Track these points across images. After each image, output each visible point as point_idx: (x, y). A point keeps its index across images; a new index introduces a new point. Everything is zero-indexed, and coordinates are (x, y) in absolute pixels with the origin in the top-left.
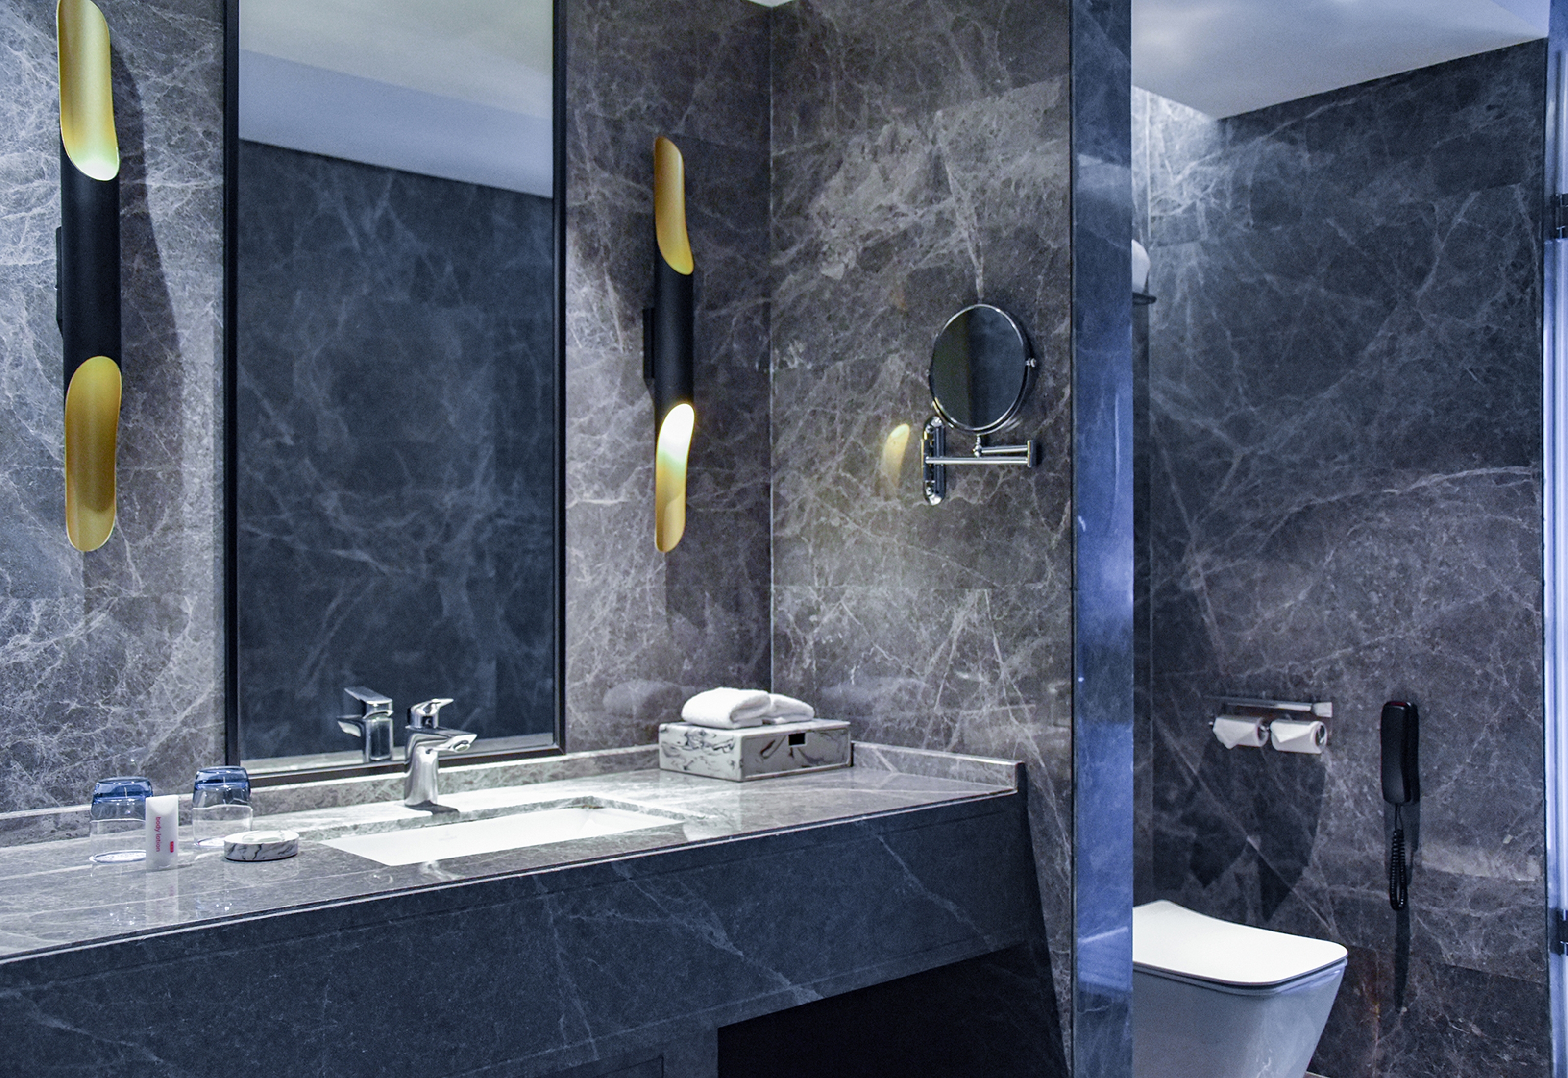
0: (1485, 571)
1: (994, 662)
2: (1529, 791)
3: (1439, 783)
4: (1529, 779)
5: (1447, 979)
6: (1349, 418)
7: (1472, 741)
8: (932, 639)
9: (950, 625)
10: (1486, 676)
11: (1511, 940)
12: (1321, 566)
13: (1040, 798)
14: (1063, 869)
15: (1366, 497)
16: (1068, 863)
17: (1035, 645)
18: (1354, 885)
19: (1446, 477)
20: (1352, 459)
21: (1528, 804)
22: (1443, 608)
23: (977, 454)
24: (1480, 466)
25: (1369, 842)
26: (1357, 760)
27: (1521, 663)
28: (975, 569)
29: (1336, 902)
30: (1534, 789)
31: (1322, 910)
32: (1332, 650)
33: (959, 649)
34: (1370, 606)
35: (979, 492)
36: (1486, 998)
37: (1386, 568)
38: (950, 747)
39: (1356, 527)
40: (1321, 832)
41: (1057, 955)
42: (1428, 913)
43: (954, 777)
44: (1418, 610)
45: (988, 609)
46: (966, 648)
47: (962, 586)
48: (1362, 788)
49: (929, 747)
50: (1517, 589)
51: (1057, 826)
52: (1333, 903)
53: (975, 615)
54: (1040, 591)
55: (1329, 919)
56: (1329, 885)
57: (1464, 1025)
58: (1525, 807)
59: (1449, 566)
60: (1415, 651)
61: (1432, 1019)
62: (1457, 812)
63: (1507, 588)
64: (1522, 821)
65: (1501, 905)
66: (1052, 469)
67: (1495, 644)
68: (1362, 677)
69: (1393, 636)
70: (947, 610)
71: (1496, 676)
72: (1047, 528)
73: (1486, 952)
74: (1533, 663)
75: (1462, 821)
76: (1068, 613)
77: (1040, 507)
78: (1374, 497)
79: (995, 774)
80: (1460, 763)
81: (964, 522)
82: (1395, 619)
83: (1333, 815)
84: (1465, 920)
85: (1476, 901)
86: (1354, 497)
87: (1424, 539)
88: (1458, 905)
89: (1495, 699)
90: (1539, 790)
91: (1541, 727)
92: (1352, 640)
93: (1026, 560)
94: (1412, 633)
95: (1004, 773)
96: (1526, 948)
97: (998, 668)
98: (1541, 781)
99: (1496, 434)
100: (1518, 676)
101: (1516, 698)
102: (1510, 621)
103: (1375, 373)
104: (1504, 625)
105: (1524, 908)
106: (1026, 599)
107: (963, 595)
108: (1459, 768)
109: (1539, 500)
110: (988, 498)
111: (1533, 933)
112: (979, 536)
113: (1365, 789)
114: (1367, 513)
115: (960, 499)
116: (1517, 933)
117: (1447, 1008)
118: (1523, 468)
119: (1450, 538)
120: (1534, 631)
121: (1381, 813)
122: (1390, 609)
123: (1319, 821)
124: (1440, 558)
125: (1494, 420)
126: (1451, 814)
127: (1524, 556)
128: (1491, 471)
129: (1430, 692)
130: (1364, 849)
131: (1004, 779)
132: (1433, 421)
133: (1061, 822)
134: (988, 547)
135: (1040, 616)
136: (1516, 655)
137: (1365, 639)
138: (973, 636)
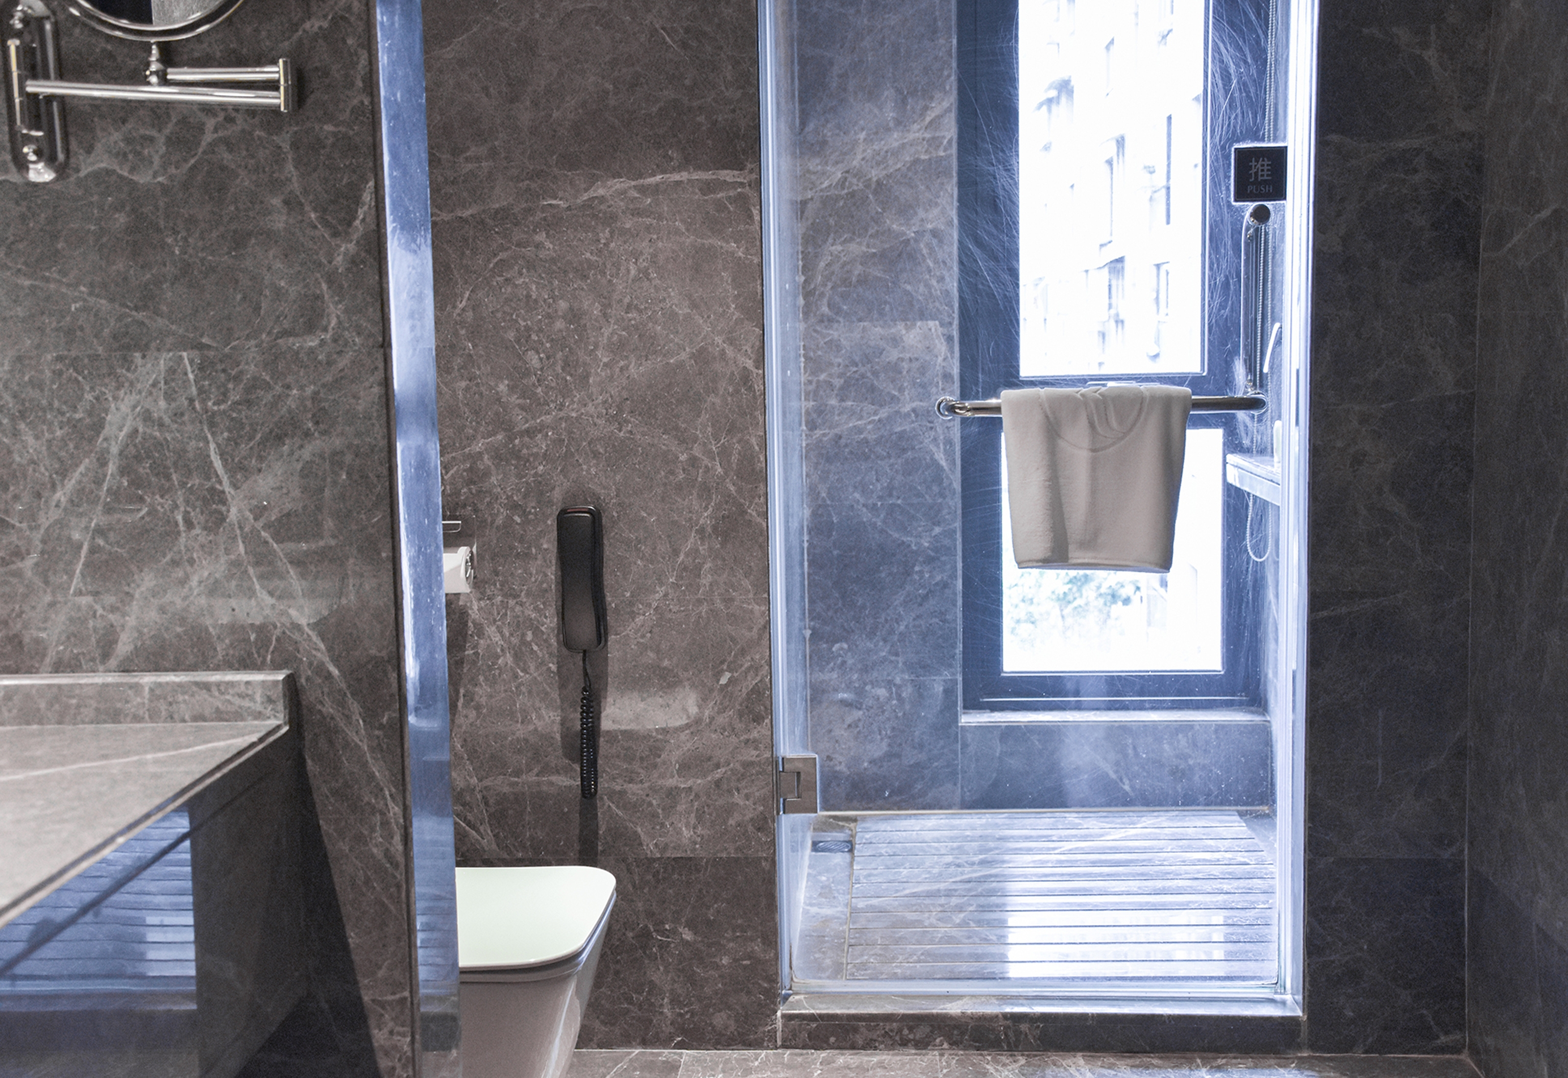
0: (688, 317)
1: (212, 490)
2: (752, 611)
3: (633, 615)
4: (751, 595)
5: (649, 877)
6: (485, 89)
7: (676, 552)
8: (53, 455)
9: (98, 426)
10: (693, 461)
11: (730, 809)
12: (450, 315)
13: (331, 732)
14: (387, 852)
15: (516, 210)
16: (397, 839)
17: (306, 453)
18: (517, 773)
19: (633, 183)
20: (493, 153)
21: (750, 629)
22: (632, 369)
23: (154, 79)
24: (679, 169)
25: (537, 710)
26: (516, 596)
27: (739, 442)
28: (157, 313)
29: (492, 801)
30: (757, 607)
31: (470, 817)
32: (472, 438)
33: (123, 471)
34: (527, 373)
35: (157, 160)
36: (700, 890)
37: (549, 316)
38: (113, 662)
39: (502, 255)
40: (465, 706)
41: (382, 1005)
42: (622, 793)
43: (137, 719)
44: (597, 374)
45: (194, 390)
46: (144, 469)
47: (128, 347)
48: (524, 635)
49: (58, 668)
50: (731, 341)
51: (371, 777)
52: (487, 804)
53: (162, 404)
54: (312, 351)
55: (482, 829)
56: (480, 780)
57: (674, 931)
58: (748, 634)
59: (640, 311)
60: (594, 433)
61: (630, 934)
62: (658, 651)
63: (719, 340)
64: (743, 652)
65: (718, 766)
66: (329, 117)
67: (704, 417)
68: (520, 476)
69: (562, 414)
70: (89, 397)
71: (706, 461)
72: (323, 231)
73: (699, 831)
74: (754, 441)
75: (666, 663)
76: (376, 390)
77: (306, 192)
78: (529, 211)
79: (237, 701)
80: (661, 584)
81: (121, 219)
82: (565, 391)
83: (481, 678)
84: (672, 794)
85: (685, 768)
86: (497, 212)
87: (604, 273)
88: (662, 776)
89: (705, 491)
90: (763, 608)
91: (765, 525)
92: (503, 423)
93: (279, 294)
94: (591, 408)
95: (258, 698)
96: (749, 815)
97: (224, 502)
98: (766, 595)
99: (700, 124)
100: (734, 458)
101: (732, 488)
102: (722, 385)
103: (523, 23)
104: (715, 391)
105: (747, 765)
106: (281, 366)
107: (127, 362)
108: (661, 591)
109: (757, 218)
110: (179, 172)
111: (757, 794)
112: (163, 245)
113: (529, 636)
114: (518, 235)
115: (109, 172)
116: (738, 799)
117: (650, 914)
118: (736, 173)
119: (639, 271)
120: (754, 397)
121: (554, 667)
122: (557, 376)
123: (462, 691)
124: (627, 300)
125: (695, 104)
126: (652, 655)
127: (739, 295)
128: (695, 176)
129: (618, 490)
130: (530, 721)
131: (259, 707)
132: (612, 102)
133: (378, 770)
134: (186, 269)
135: (315, 397)
136: (732, 430)
137: (519, 419)
138: (160, 445)
